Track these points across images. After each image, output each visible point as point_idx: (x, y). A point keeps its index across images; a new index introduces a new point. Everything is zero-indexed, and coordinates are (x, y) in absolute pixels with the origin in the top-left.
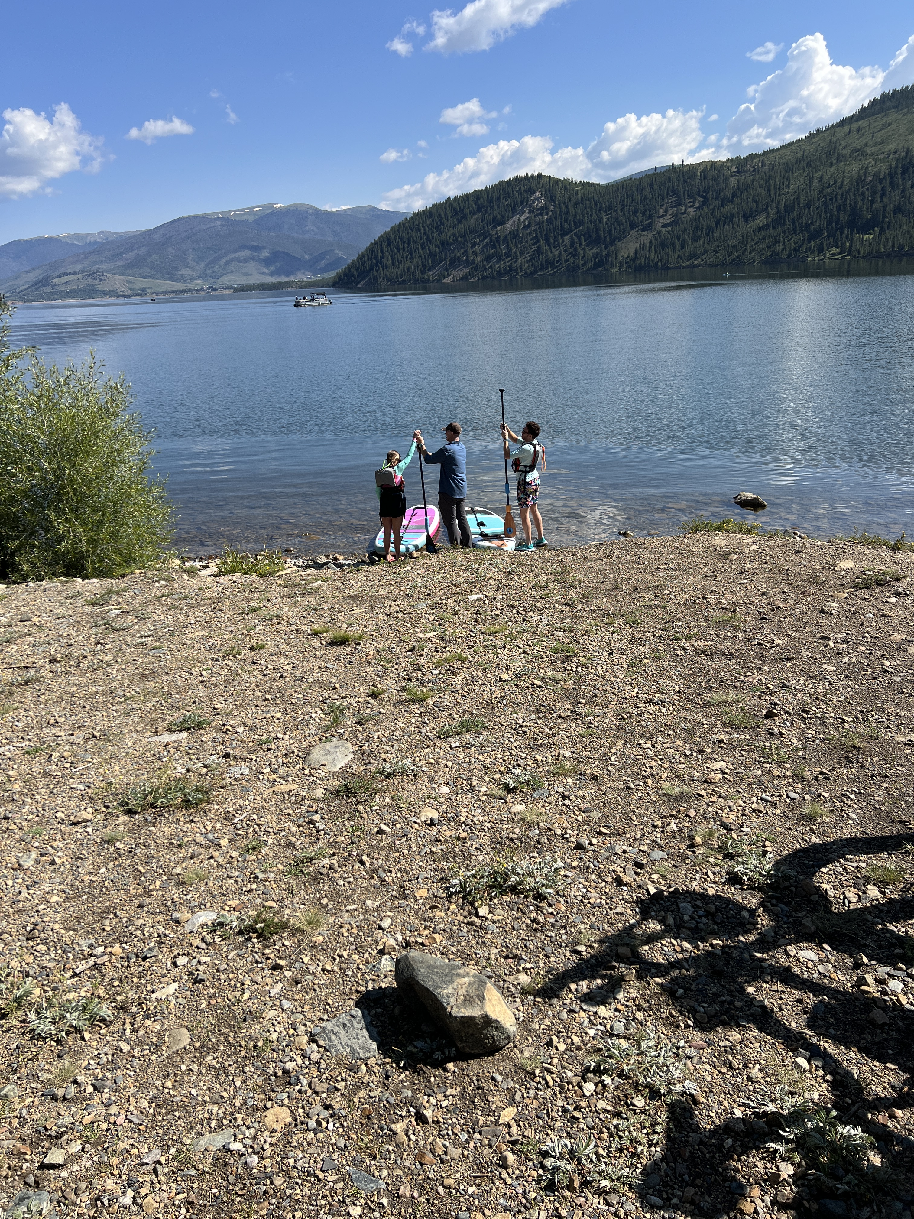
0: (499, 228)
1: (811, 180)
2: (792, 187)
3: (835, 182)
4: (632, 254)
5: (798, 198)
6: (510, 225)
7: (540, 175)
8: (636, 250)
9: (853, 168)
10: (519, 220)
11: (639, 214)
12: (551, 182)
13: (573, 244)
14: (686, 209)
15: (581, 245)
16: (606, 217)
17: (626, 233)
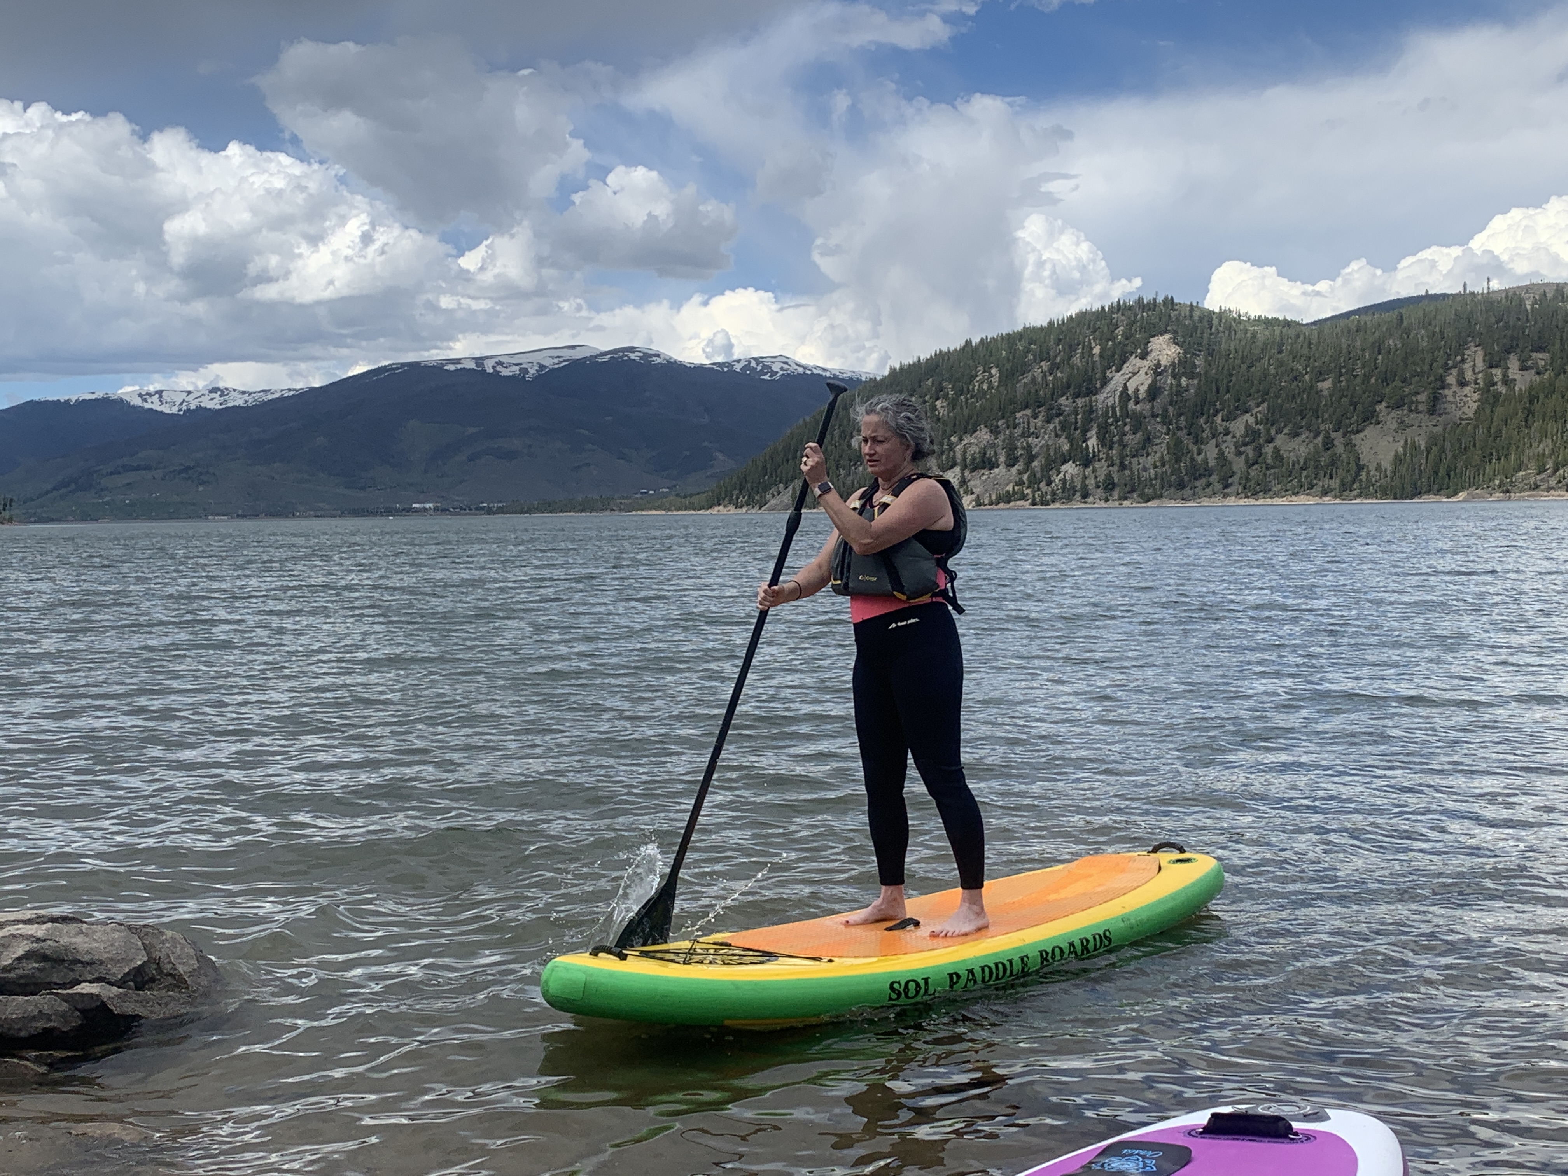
0: (1080, 402)
4: (1387, 465)
6: (1107, 397)
7: (1169, 302)
8: (1396, 455)
10: (1125, 387)
11: (1398, 383)
12: (1196, 314)
13: (1252, 435)
14: (1505, 376)
15: (1271, 440)
16: (1325, 385)
17: (1369, 417)
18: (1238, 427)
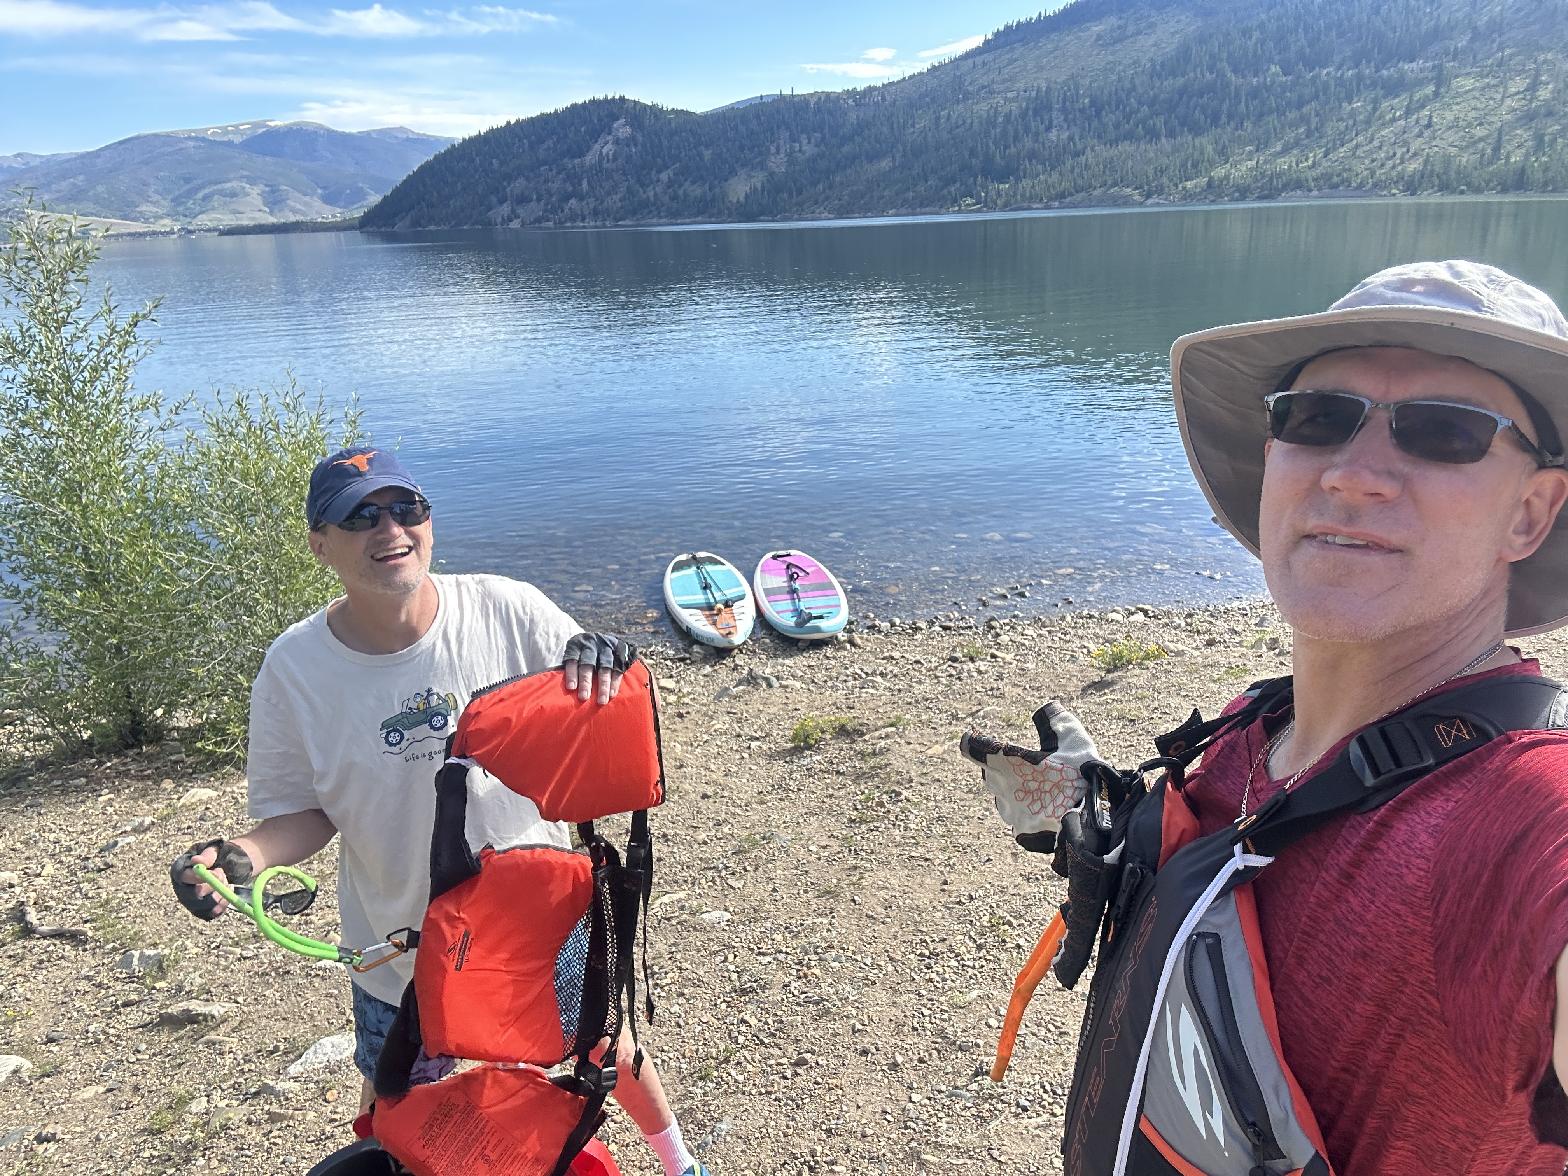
0: (576, 161)
1: (938, 118)
2: (918, 126)
3: (964, 123)
4: (742, 199)
5: (925, 138)
6: (591, 158)
7: (622, 99)
8: (746, 193)
9: (982, 108)
10: (601, 153)
11: (746, 151)
12: (637, 108)
13: (670, 183)
14: (800, 147)
15: (680, 186)
16: (707, 153)
17: (733, 172)
18: (664, 176)
